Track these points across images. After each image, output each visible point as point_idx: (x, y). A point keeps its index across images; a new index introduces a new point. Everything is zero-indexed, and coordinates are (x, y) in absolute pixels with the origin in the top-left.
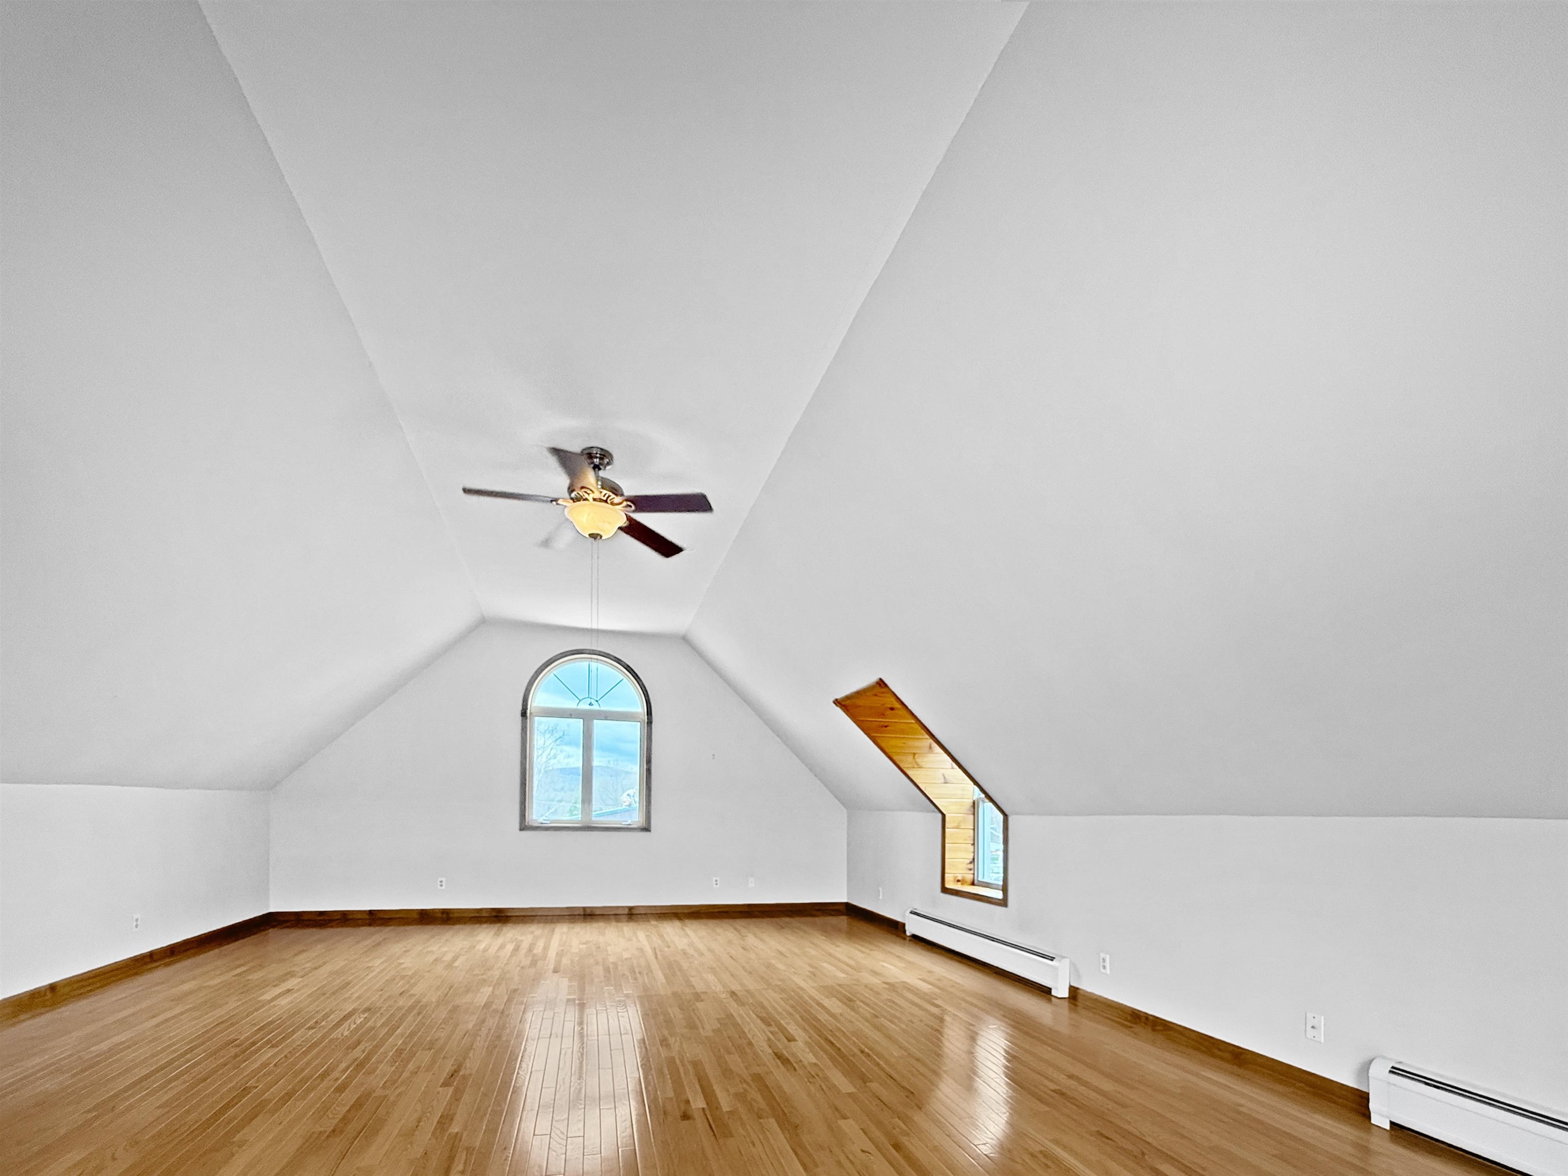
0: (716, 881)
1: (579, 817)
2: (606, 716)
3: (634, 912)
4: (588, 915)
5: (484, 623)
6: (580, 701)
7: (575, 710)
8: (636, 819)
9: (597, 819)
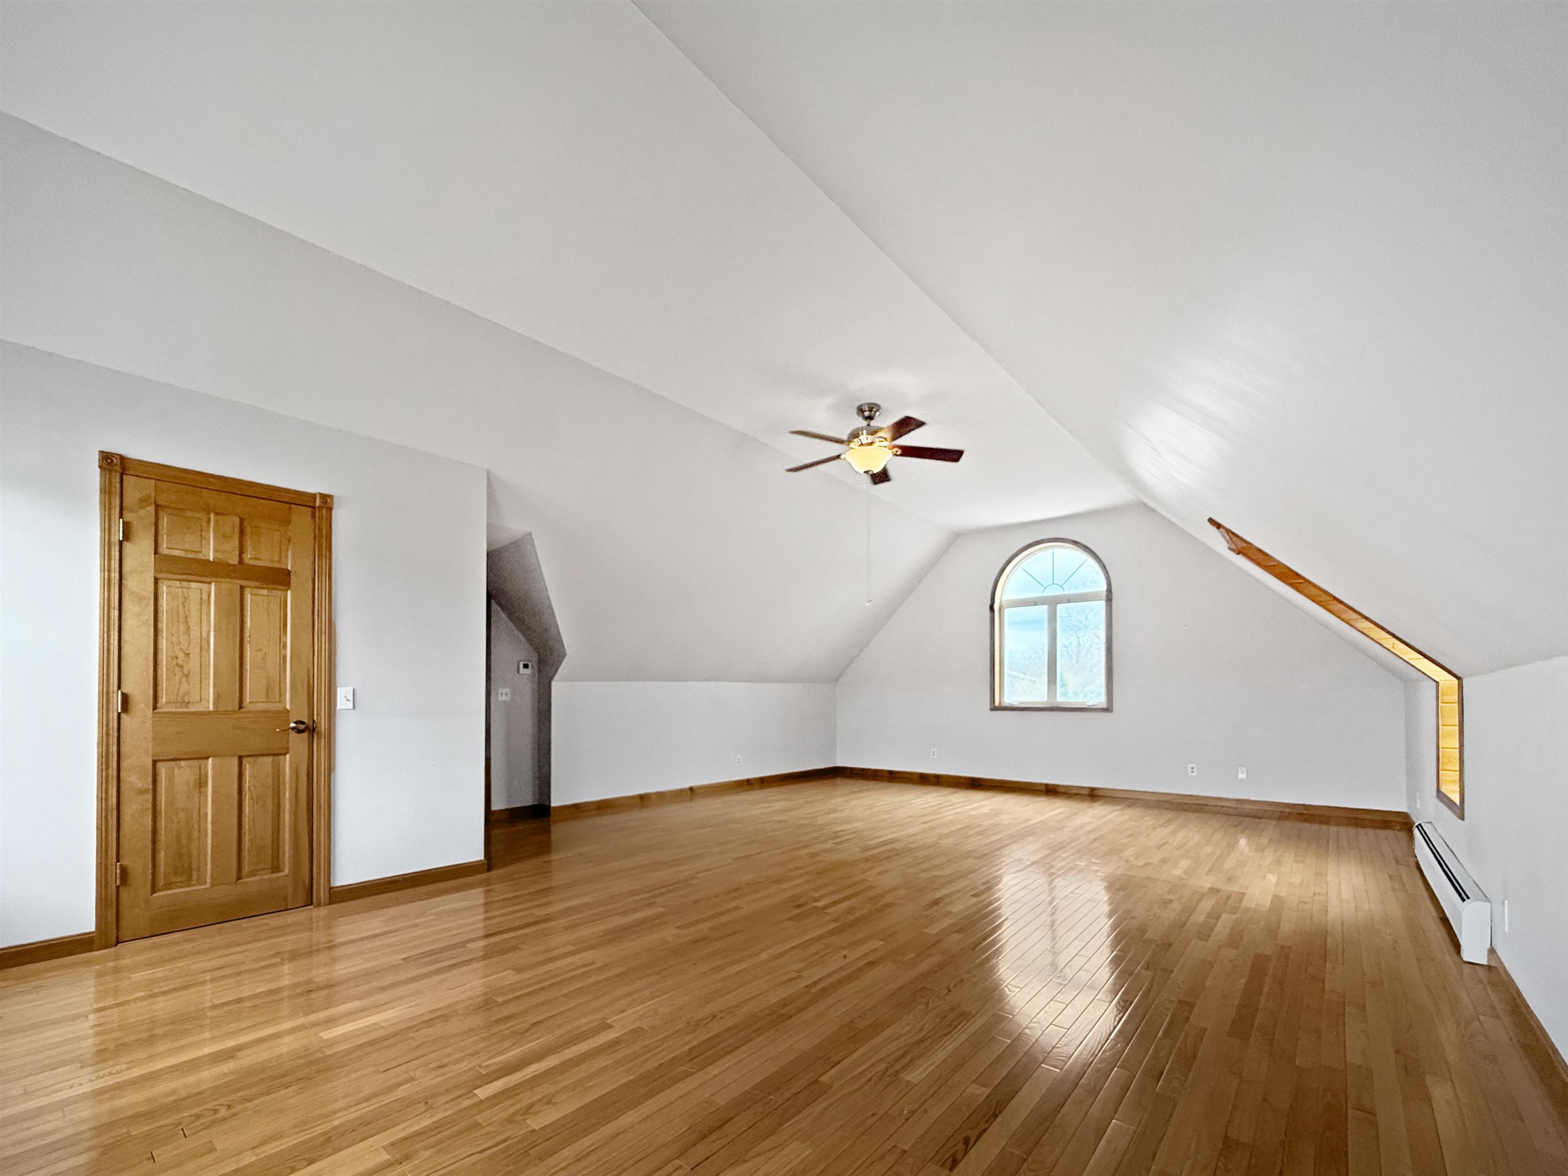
0: (1192, 768)
1: (1045, 699)
2: (1069, 600)
3: (1095, 792)
4: (1050, 791)
5: (957, 537)
6: (1045, 588)
7: (1040, 598)
8: (1100, 700)
9: (1061, 699)
